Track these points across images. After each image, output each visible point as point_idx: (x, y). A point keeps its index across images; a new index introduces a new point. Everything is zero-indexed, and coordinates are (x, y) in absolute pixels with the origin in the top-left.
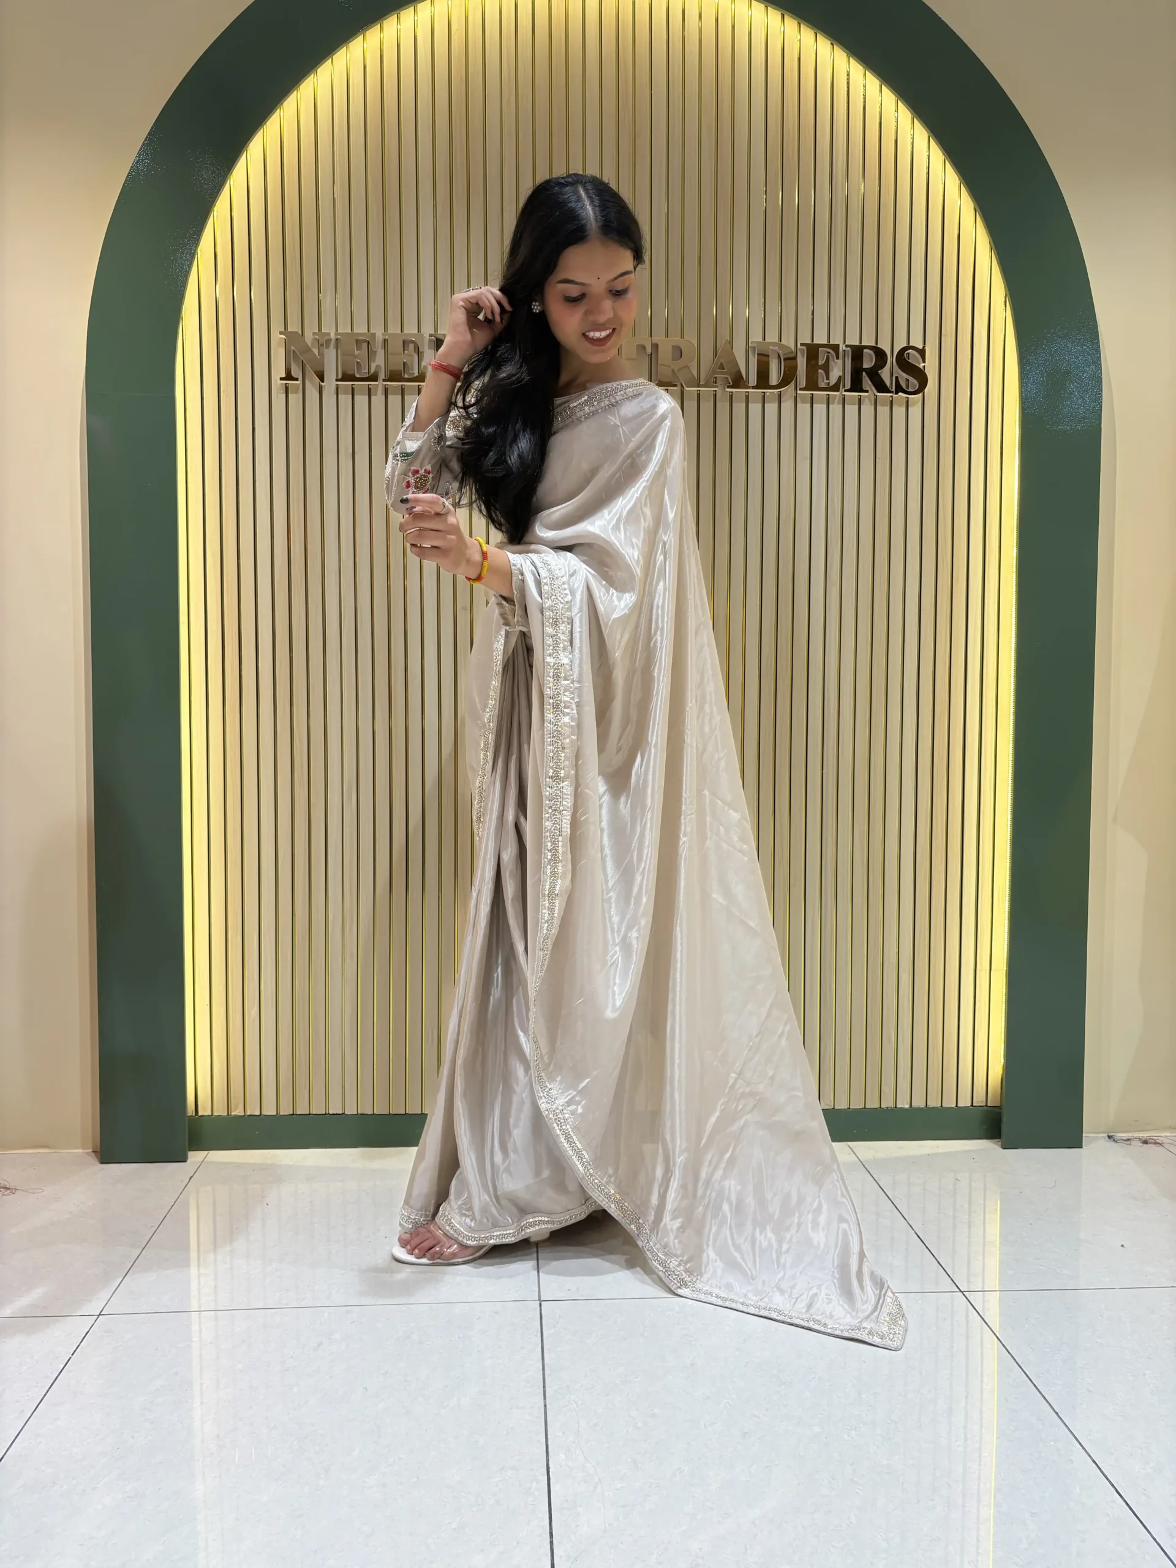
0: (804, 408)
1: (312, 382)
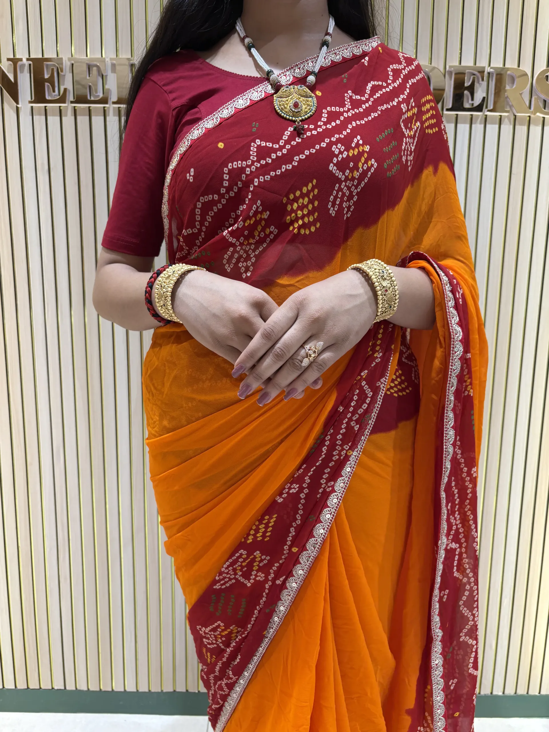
1: (10, 105)
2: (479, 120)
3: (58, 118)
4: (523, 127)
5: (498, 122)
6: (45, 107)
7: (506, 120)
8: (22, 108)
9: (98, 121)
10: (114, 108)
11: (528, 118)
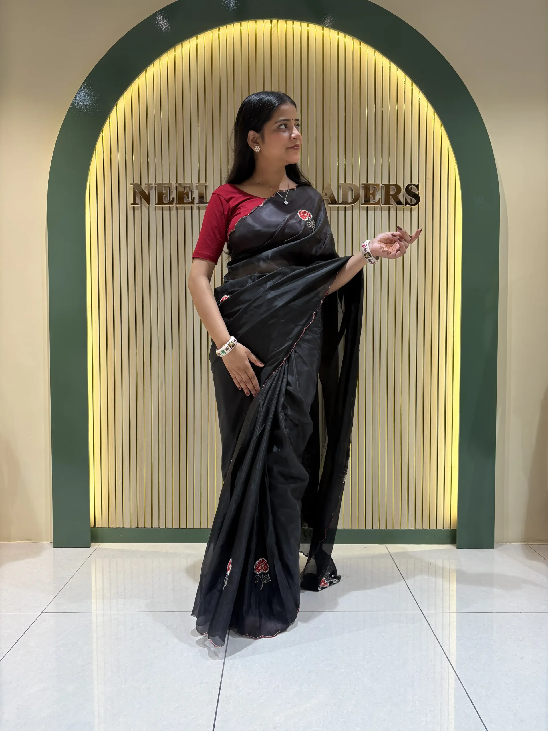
0: (363, 213)
1: (145, 205)
2: (379, 208)
3: (169, 211)
4: (401, 211)
5: (388, 209)
6: (162, 206)
7: (392, 208)
8: (151, 207)
9: (188, 212)
10: (196, 206)
11: (403, 207)
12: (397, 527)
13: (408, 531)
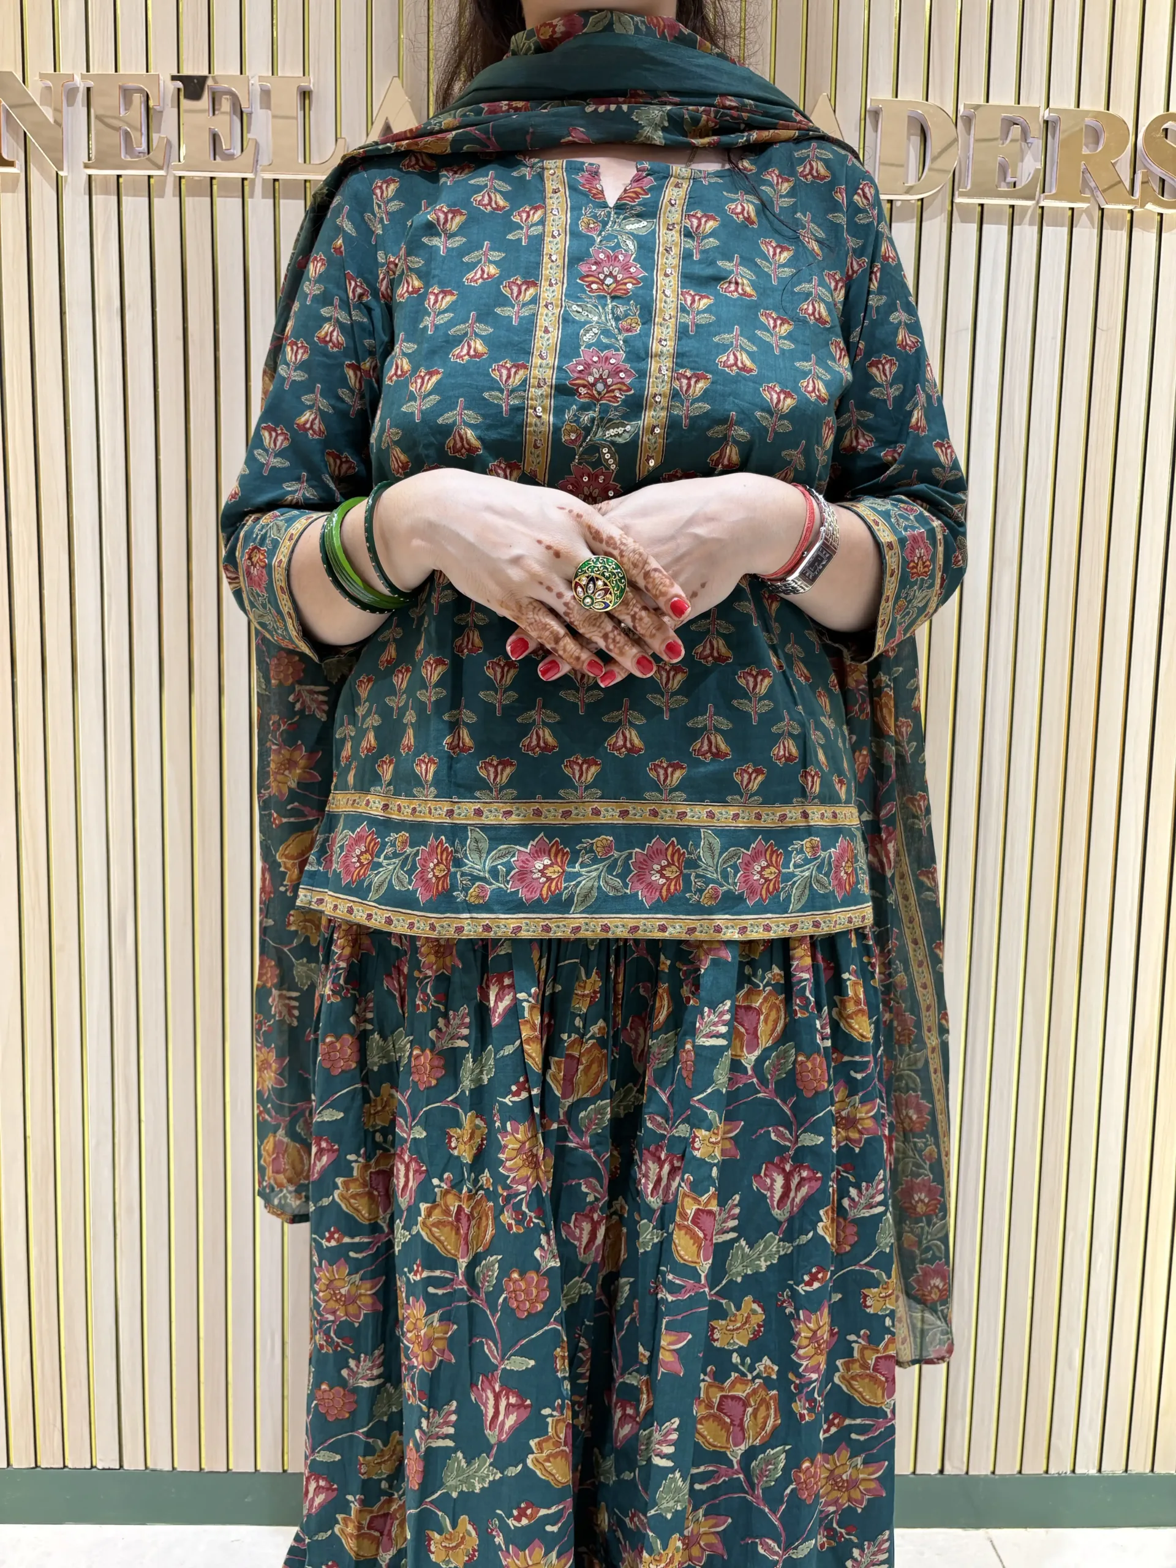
0: (965, 232)
1: (43, 171)
2: (1028, 217)
3: (145, 200)
4: (1119, 234)
5: (1067, 221)
6: (119, 177)
7: (1084, 217)
8: (69, 179)
9: (228, 207)
11: (1129, 216)
12: (1034, 1467)
13: (1074, 1481)
